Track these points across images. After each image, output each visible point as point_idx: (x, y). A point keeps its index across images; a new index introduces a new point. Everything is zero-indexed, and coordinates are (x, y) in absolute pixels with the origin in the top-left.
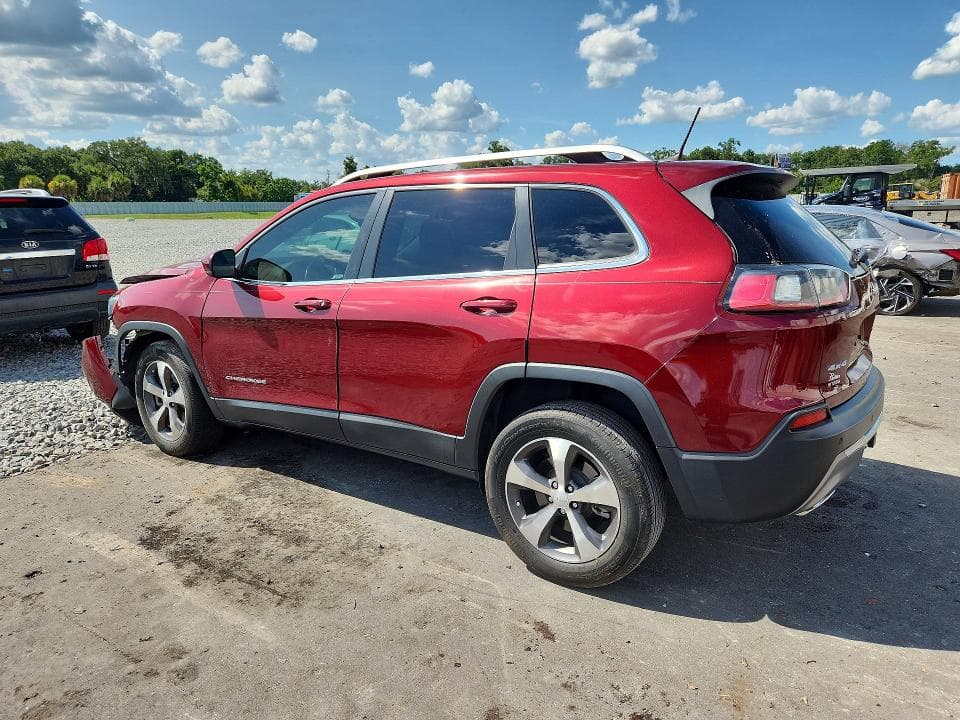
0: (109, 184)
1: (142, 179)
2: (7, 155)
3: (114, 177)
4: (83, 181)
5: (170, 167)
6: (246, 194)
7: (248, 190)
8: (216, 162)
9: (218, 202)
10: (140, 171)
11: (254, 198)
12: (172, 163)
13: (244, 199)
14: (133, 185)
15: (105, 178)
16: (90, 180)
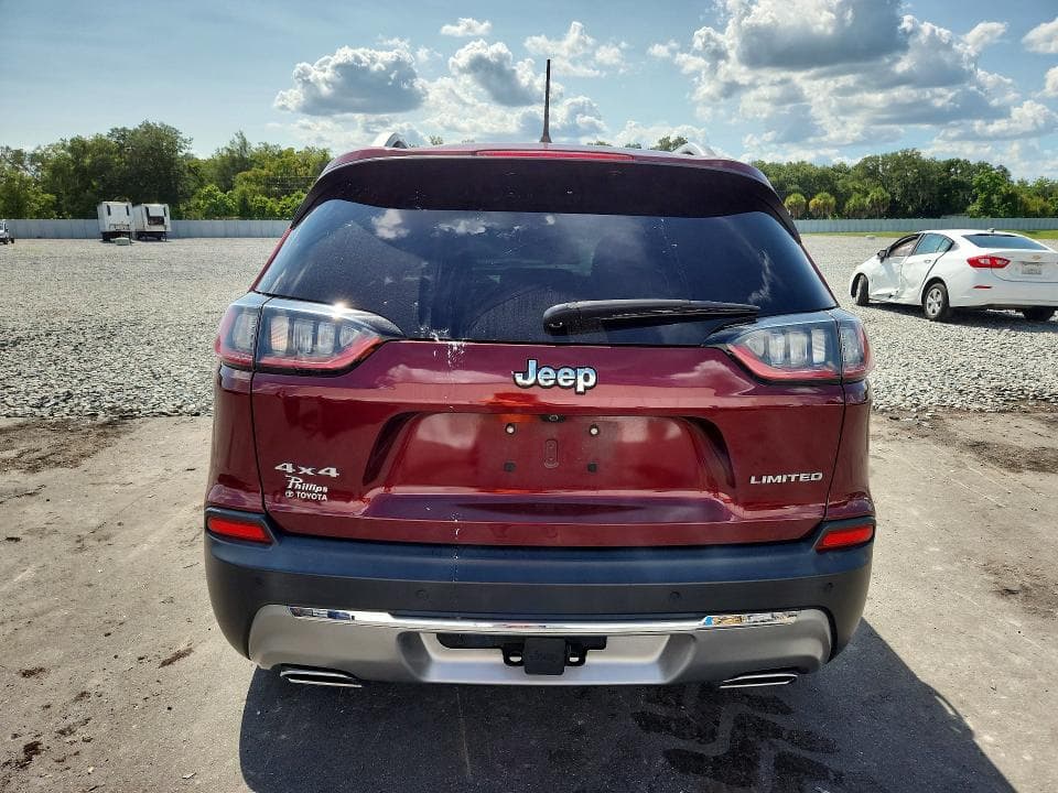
0: (868, 200)
1: (904, 195)
2: (783, 175)
3: (876, 193)
4: (842, 198)
5: (941, 179)
6: (1032, 208)
7: (1036, 204)
8: (1005, 170)
9: (988, 218)
10: (906, 186)
11: (1044, 213)
12: (945, 174)
13: (1028, 214)
14: (893, 201)
15: (867, 194)
16: (850, 197)
